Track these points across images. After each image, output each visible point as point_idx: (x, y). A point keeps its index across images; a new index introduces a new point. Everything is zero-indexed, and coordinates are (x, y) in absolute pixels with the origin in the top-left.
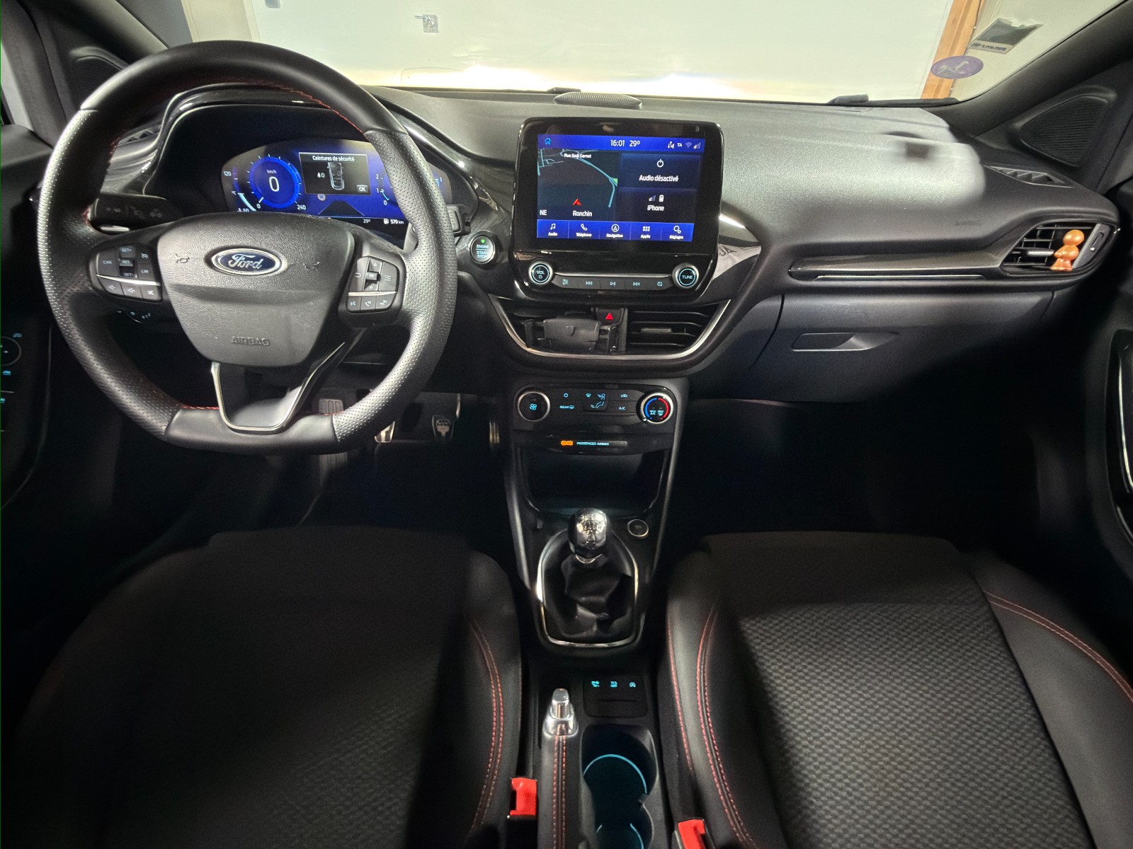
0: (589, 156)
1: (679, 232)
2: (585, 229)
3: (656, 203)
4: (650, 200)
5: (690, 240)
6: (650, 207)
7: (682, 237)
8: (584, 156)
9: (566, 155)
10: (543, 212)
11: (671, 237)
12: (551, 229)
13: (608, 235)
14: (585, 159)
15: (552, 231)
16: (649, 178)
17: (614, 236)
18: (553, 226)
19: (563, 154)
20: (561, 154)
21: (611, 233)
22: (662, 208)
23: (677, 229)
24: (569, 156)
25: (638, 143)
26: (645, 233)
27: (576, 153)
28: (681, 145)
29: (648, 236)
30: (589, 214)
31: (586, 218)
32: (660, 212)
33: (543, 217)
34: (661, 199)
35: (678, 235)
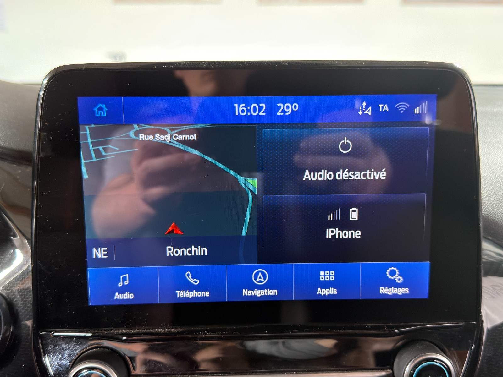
0: (194, 137)
1: (399, 279)
2: (195, 282)
3: (345, 224)
4: (330, 217)
5: (425, 294)
6: (330, 233)
7: (406, 291)
8: (181, 138)
9: (142, 137)
10: (99, 253)
11: (383, 290)
12: (120, 284)
13: (247, 293)
14: (184, 142)
15: (122, 290)
16: (324, 175)
17: (259, 293)
18: (124, 280)
19: (136, 133)
20: (131, 134)
21: (253, 287)
22: (357, 234)
23: (393, 273)
24: (151, 138)
25: (295, 107)
26: (326, 285)
27: (164, 133)
28: (386, 108)
29: (333, 291)
30: (201, 251)
31: (195, 260)
32: (352, 240)
33: (99, 262)
34: (354, 216)
35: (397, 286)
